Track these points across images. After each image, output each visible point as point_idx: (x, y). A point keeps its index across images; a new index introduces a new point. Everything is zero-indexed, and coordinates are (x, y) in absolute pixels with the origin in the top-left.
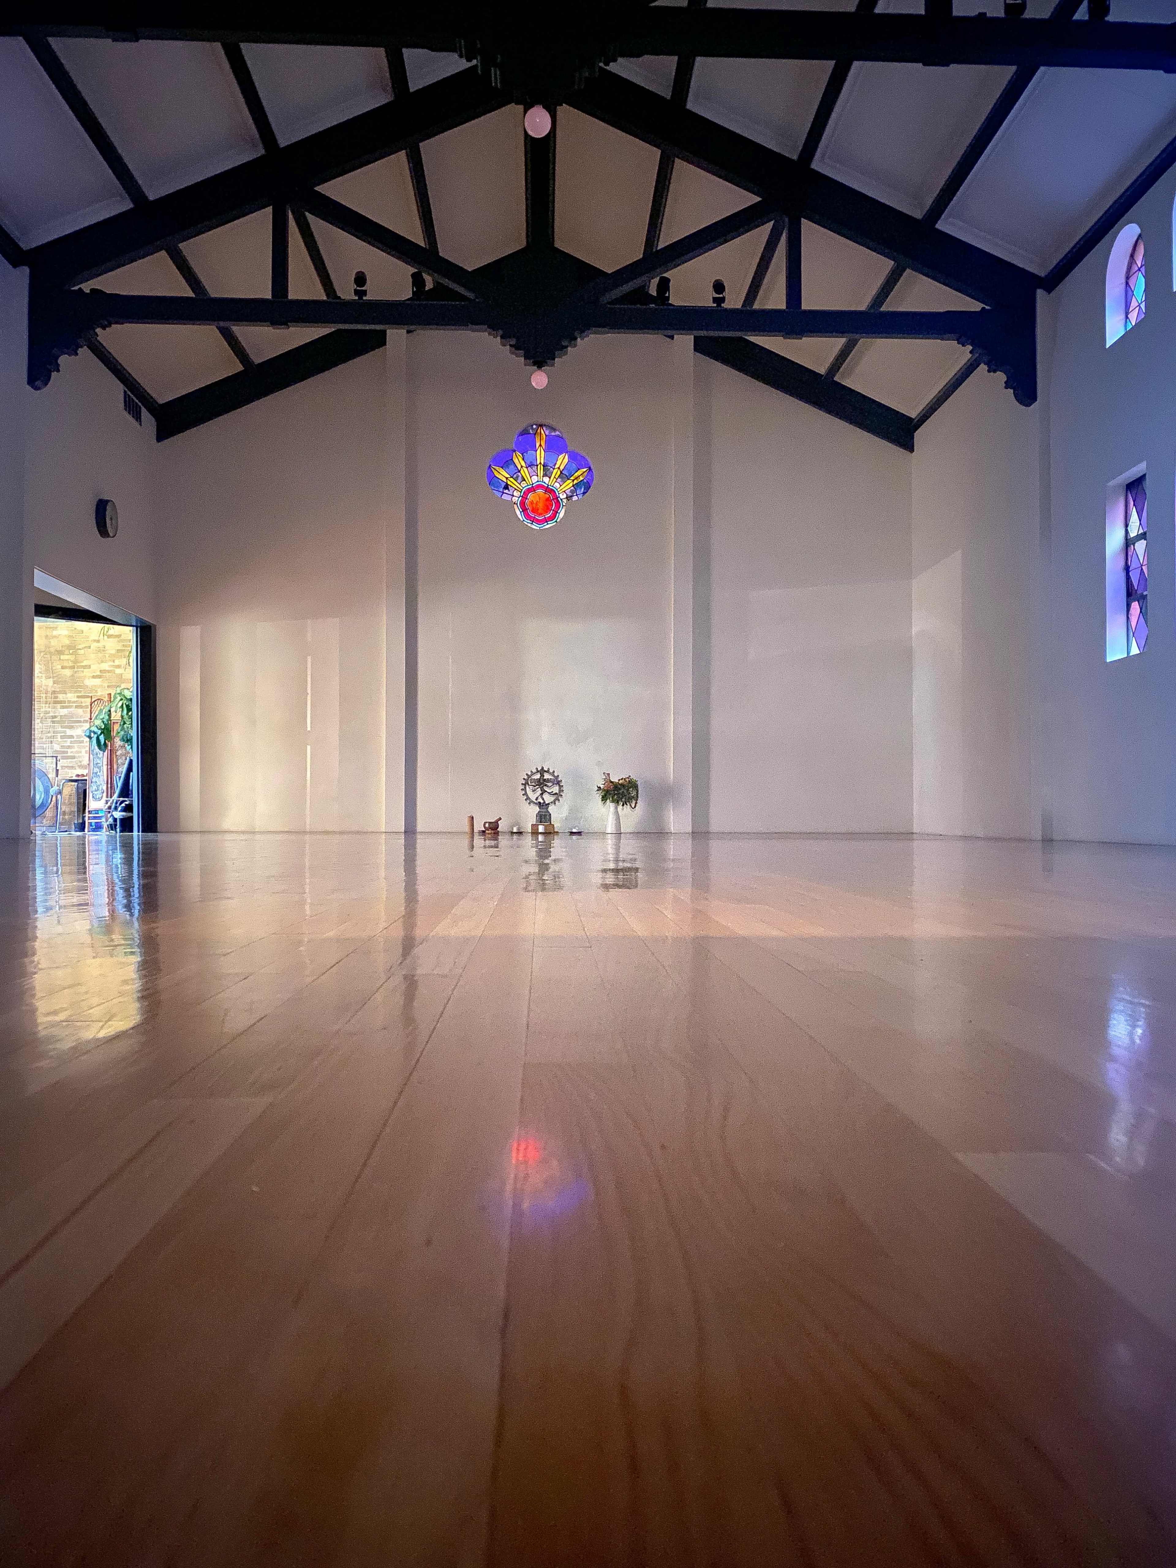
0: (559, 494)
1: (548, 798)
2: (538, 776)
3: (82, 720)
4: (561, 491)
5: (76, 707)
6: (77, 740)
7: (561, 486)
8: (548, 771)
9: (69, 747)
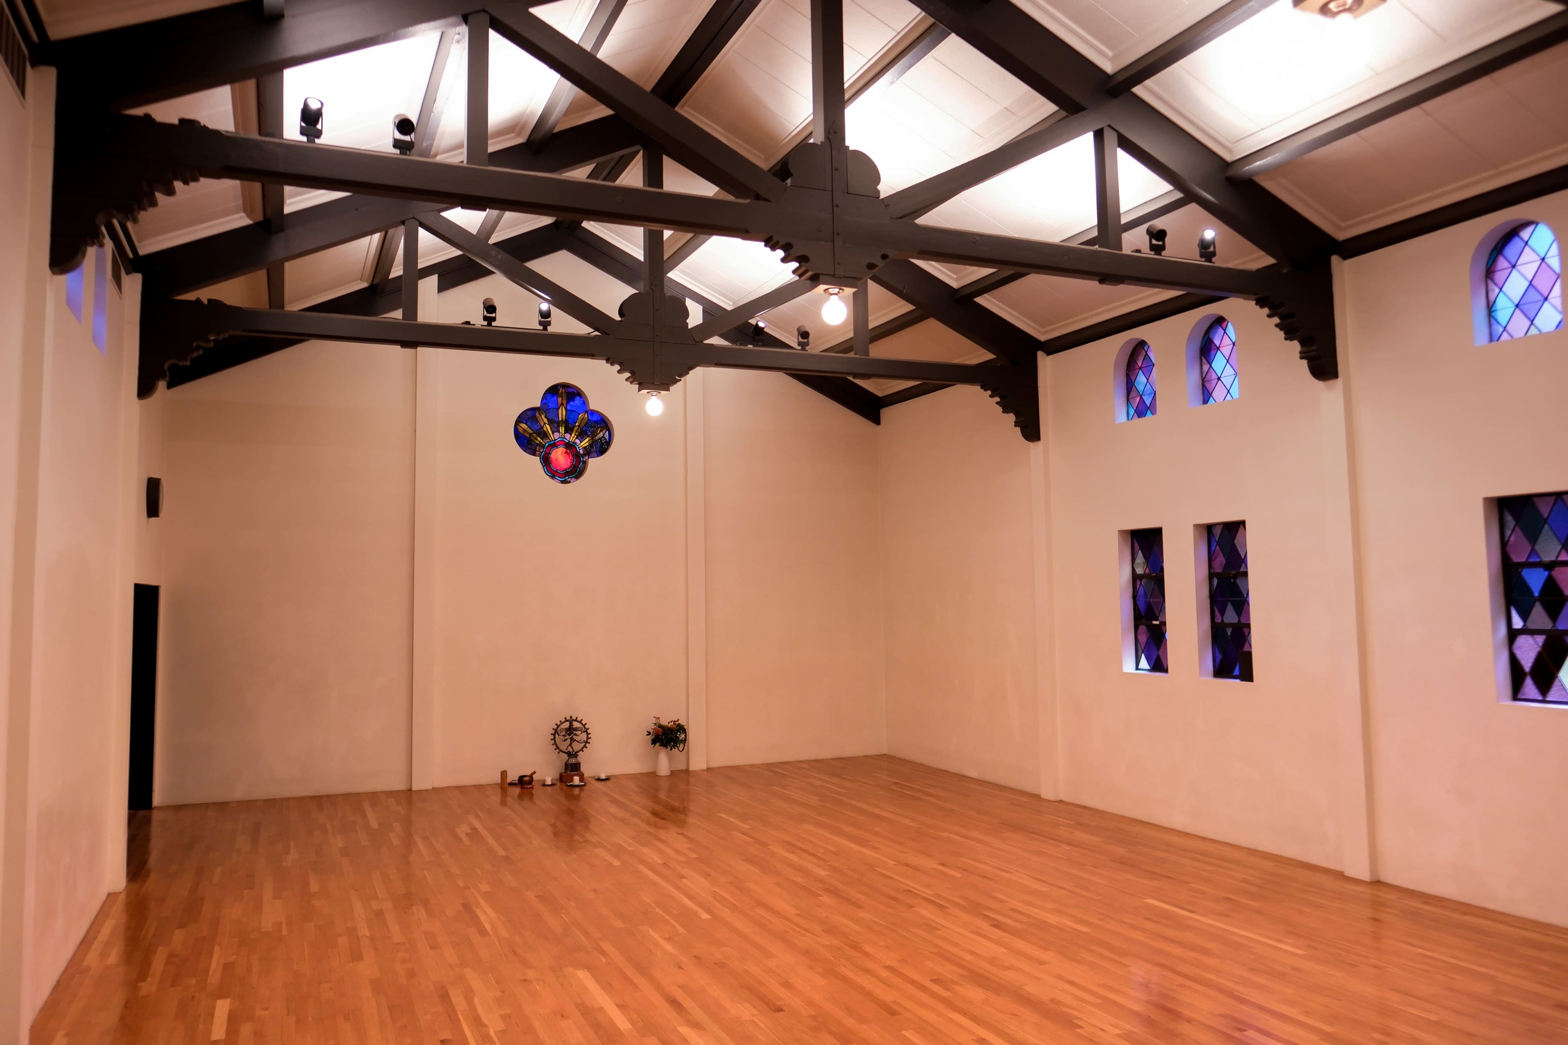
0: (579, 450)
1: (577, 746)
2: (567, 725)
4: (581, 448)
7: (581, 442)
8: (576, 720)
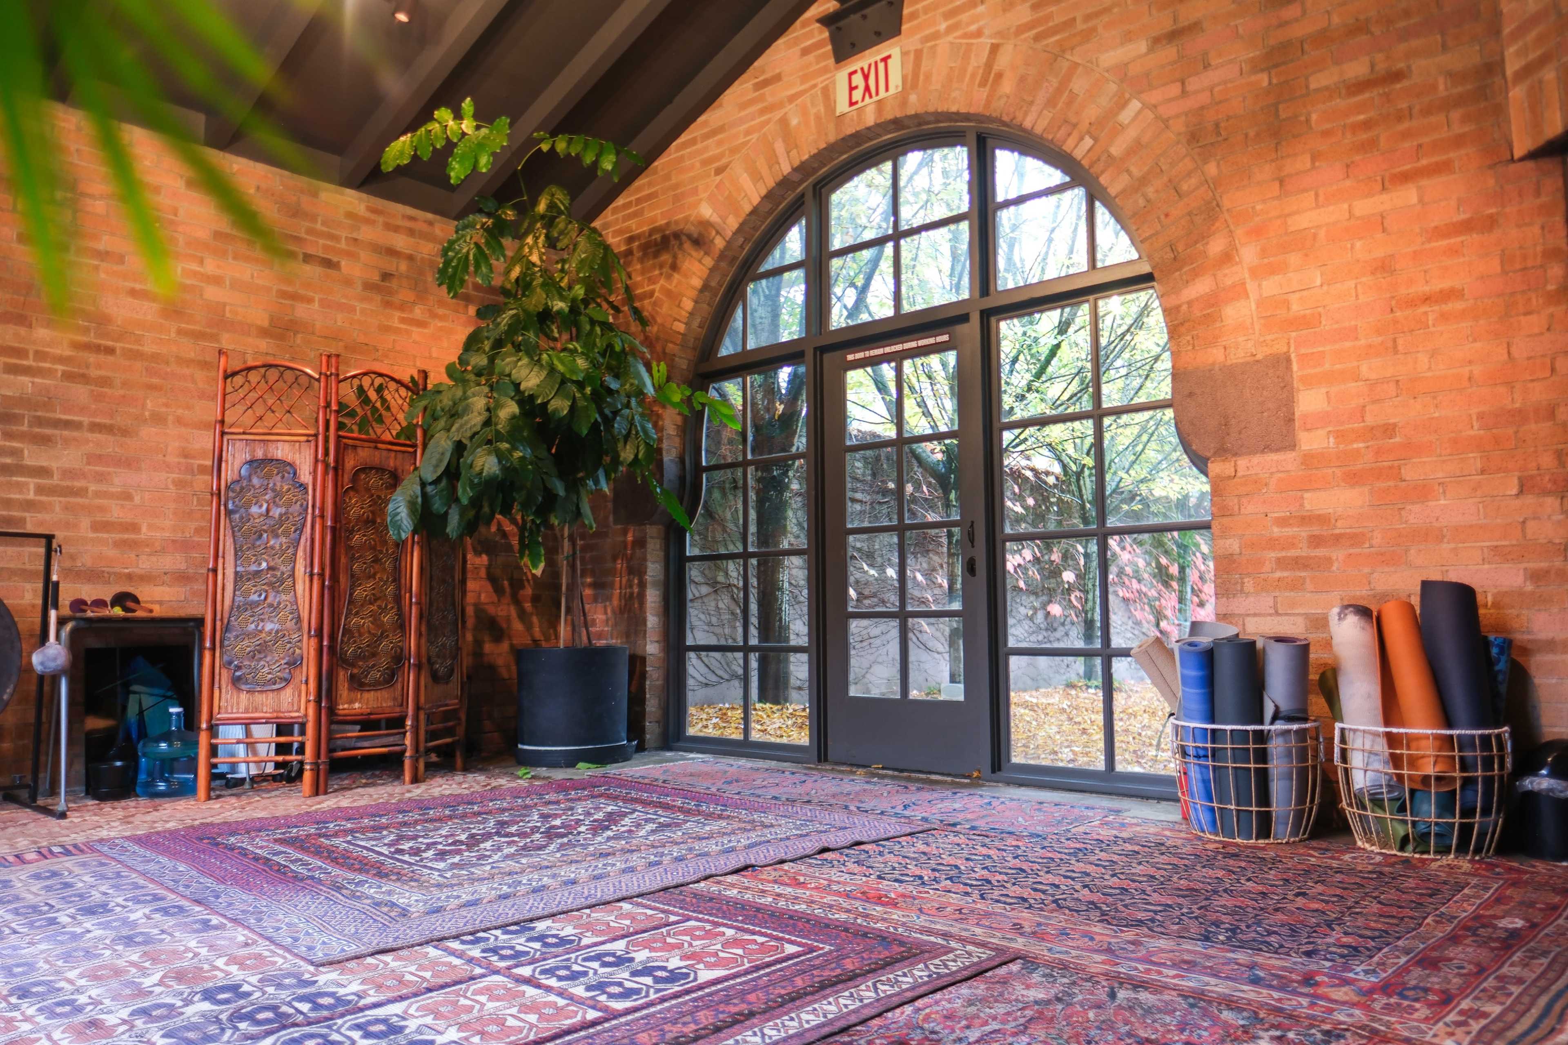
3: (86, 420)
5: (68, 377)
6: (64, 483)
9: (30, 505)
